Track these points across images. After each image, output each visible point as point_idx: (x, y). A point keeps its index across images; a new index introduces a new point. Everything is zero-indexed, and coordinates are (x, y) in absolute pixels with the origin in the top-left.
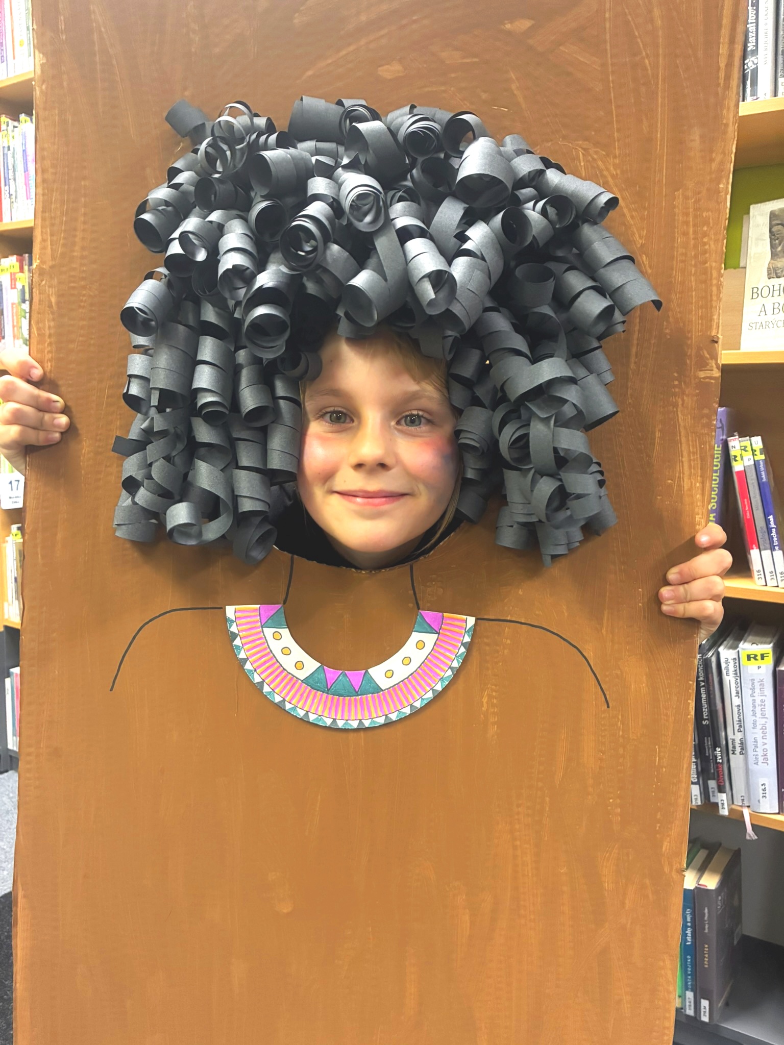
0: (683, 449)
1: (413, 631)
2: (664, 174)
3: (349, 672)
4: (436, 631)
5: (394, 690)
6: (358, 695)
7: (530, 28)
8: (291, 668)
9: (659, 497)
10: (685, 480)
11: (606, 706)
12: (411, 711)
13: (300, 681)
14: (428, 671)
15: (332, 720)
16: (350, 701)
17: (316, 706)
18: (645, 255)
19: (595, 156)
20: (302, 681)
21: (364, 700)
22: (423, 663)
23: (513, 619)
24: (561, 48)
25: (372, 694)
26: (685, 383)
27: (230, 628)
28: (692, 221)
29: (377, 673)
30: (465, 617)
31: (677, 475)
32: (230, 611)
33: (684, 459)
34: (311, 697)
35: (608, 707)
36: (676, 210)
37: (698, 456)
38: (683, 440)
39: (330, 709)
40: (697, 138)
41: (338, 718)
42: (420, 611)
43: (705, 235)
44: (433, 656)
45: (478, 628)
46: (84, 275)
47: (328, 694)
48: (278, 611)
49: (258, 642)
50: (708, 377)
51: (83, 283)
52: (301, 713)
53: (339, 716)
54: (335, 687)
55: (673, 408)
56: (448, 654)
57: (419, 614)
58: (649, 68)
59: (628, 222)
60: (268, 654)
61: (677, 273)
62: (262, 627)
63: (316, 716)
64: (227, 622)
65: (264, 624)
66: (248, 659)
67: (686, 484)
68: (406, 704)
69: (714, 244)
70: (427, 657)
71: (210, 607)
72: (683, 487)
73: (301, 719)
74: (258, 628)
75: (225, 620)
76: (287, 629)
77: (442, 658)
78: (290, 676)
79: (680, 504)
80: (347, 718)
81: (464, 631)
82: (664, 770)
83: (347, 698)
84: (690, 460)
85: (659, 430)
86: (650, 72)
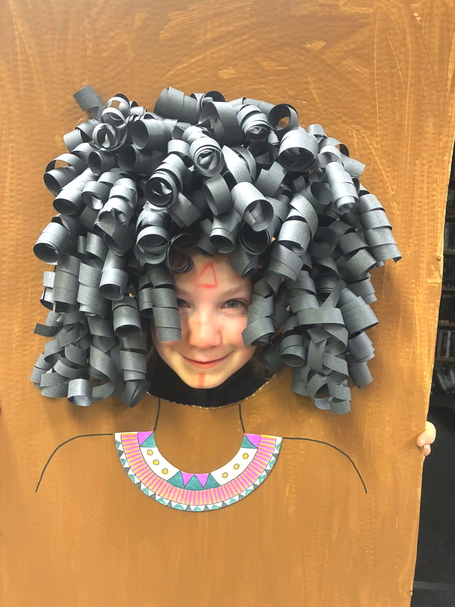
0: (417, 329)
1: (240, 447)
2: (409, 148)
3: (198, 474)
4: (256, 447)
5: (228, 486)
6: (204, 490)
7: (323, 47)
8: (159, 473)
9: (401, 360)
10: (418, 348)
11: (365, 492)
12: (239, 498)
13: (165, 481)
14: (250, 473)
15: (187, 506)
16: (199, 493)
17: (176, 498)
18: (395, 202)
19: (364, 135)
20: (167, 481)
21: (208, 492)
22: (247, 467)
23: (306, 438)
24: (343, 61)
25: (214, 488)
26: (419, 286)
27: (118, 448)
28: (426, 180)
29: (217, 475)
30: (274, 437)
31: (413, 345)
32: (118, 436)
33: (417, 335)
34: (173, 491)
35: (366, 492)
36: (416, 173)
37: (427, 333)
38: (417, 323)
39: (186, 499)
40: (431, 125)
41: (191, 504)
42: (245, 434)
43: (434, 190)
44: (254, 463)
45: (283, 444)
46: (12, 209)
47: (184, 489)
48: (150, 436)
49: (137, 457)
50: (434, 283)
51: (11, 215)
52: (167, 502)
53: (192, 503)
54: (189, 485)
55: (411, 302)
56: (263, 461)
57: (245, 435)
58: (401, 77)
59: (384, 179)
60: (144, 464)
61: (416, 214)
62: (140, 447)
63: (176, 504)
64: (116, 444)
65: (141, 445)
66: (130, 467)
67: (418, 351)
68: (236, 494)
69: (440, 196)
70: (250, 463)
71: (104, 433)
72: (417, 353)
73: (166, 506)
74: (137, 447)
75: (115, 442)
76: (157, 448)
77: (260, 464)
78: (158, 479)
79: (414, 364)
80: (197, 504)
81: (274, 446)
82: (401, 531)
83: (197, 492)
84: (421, 336)
85: (402, 317)
86: (402, 79)
